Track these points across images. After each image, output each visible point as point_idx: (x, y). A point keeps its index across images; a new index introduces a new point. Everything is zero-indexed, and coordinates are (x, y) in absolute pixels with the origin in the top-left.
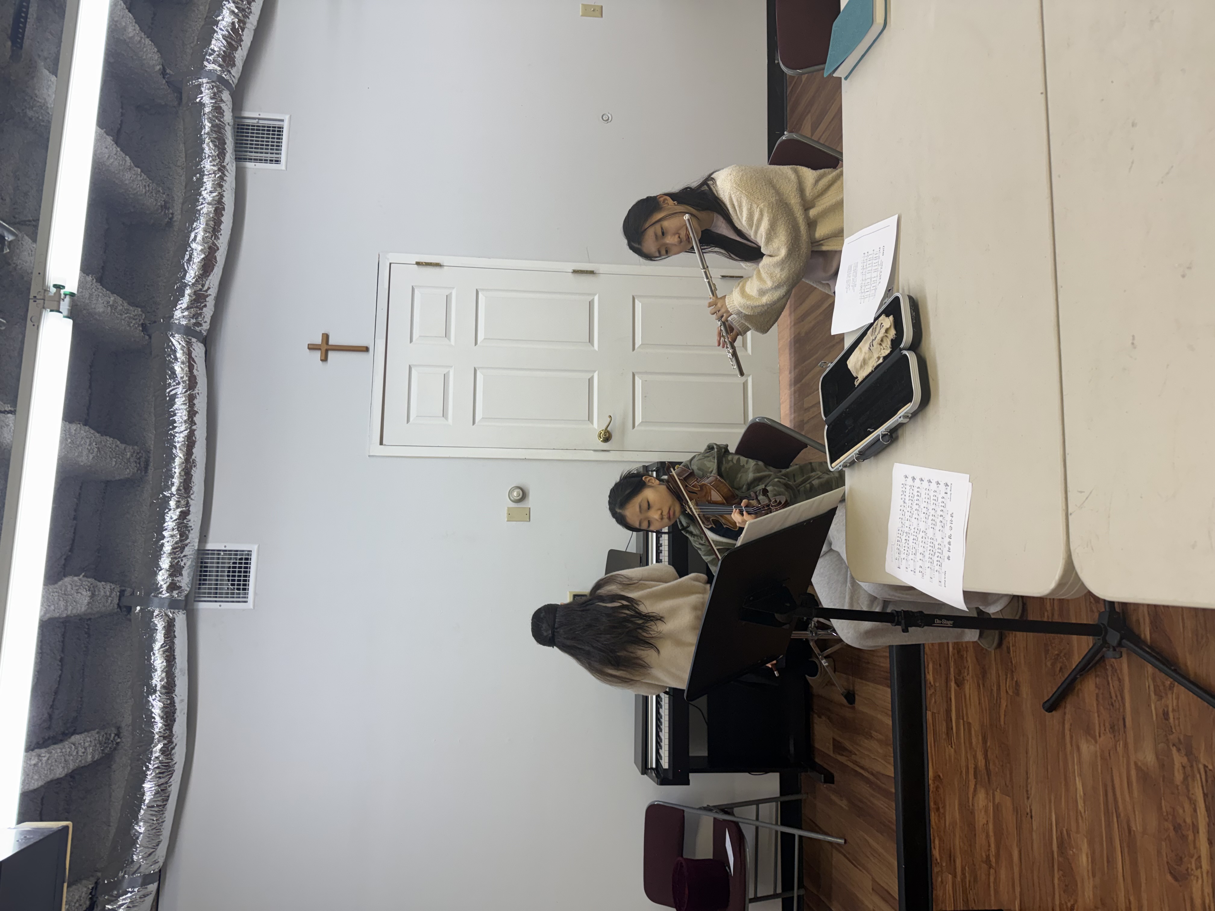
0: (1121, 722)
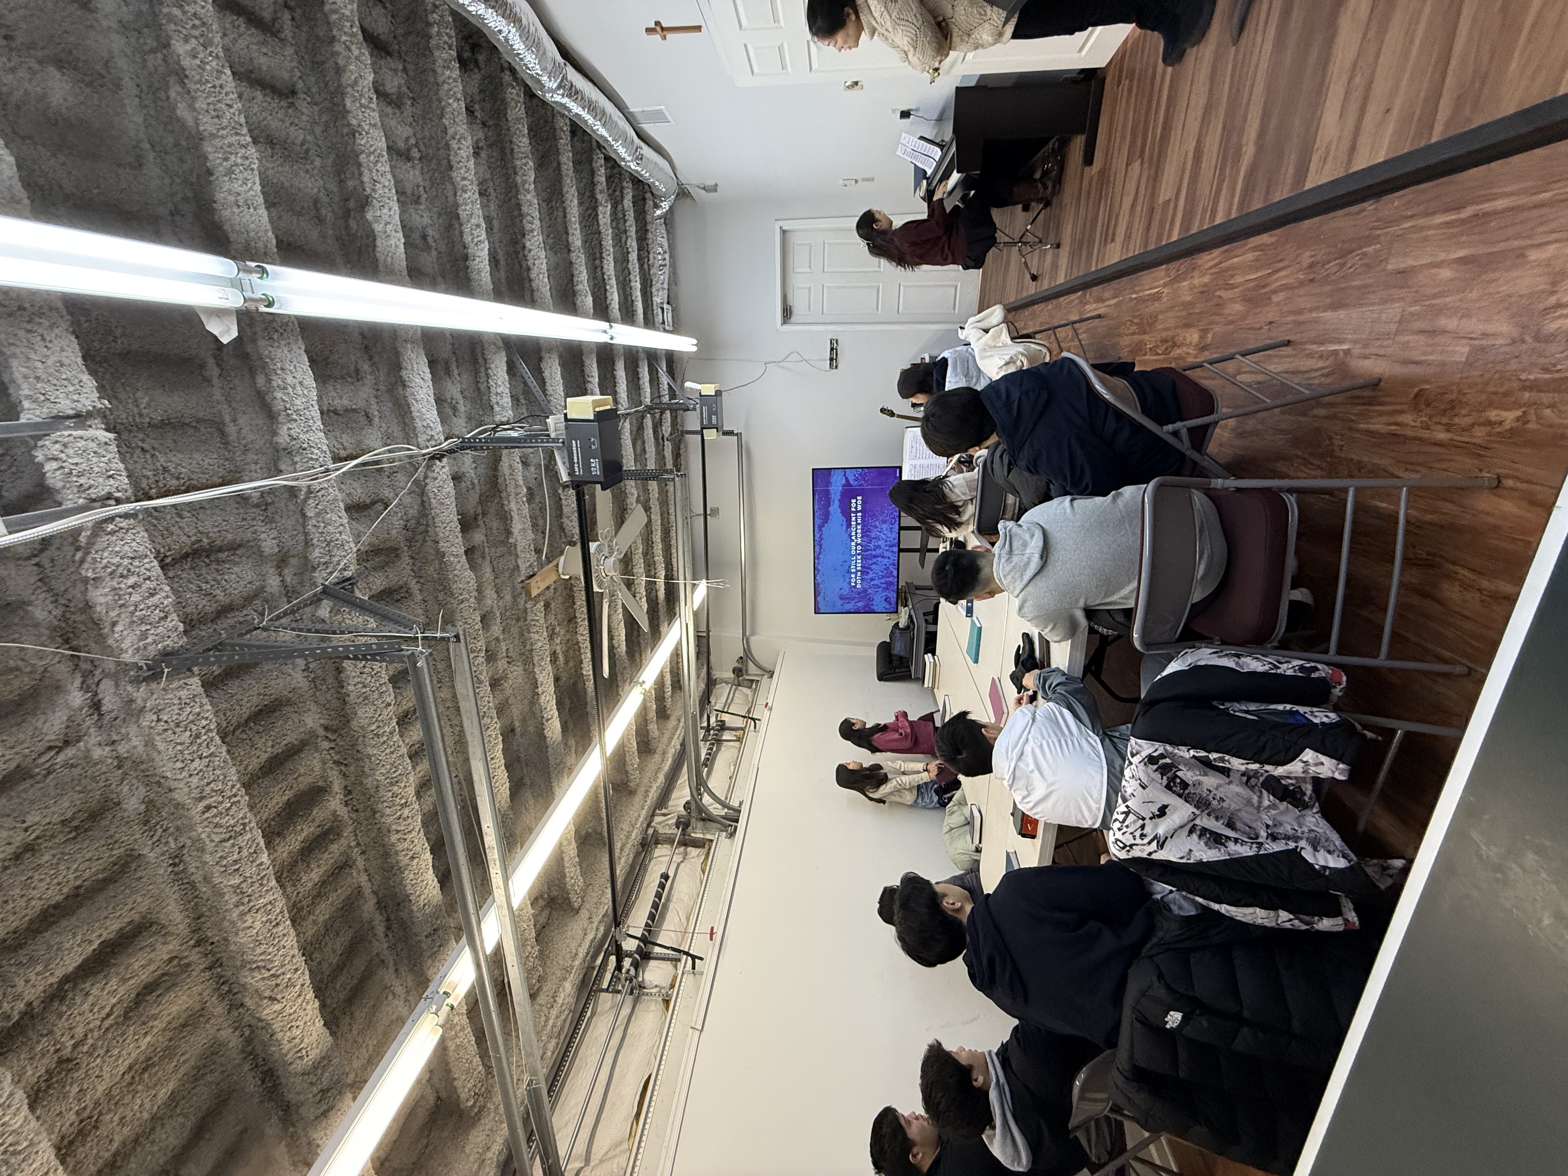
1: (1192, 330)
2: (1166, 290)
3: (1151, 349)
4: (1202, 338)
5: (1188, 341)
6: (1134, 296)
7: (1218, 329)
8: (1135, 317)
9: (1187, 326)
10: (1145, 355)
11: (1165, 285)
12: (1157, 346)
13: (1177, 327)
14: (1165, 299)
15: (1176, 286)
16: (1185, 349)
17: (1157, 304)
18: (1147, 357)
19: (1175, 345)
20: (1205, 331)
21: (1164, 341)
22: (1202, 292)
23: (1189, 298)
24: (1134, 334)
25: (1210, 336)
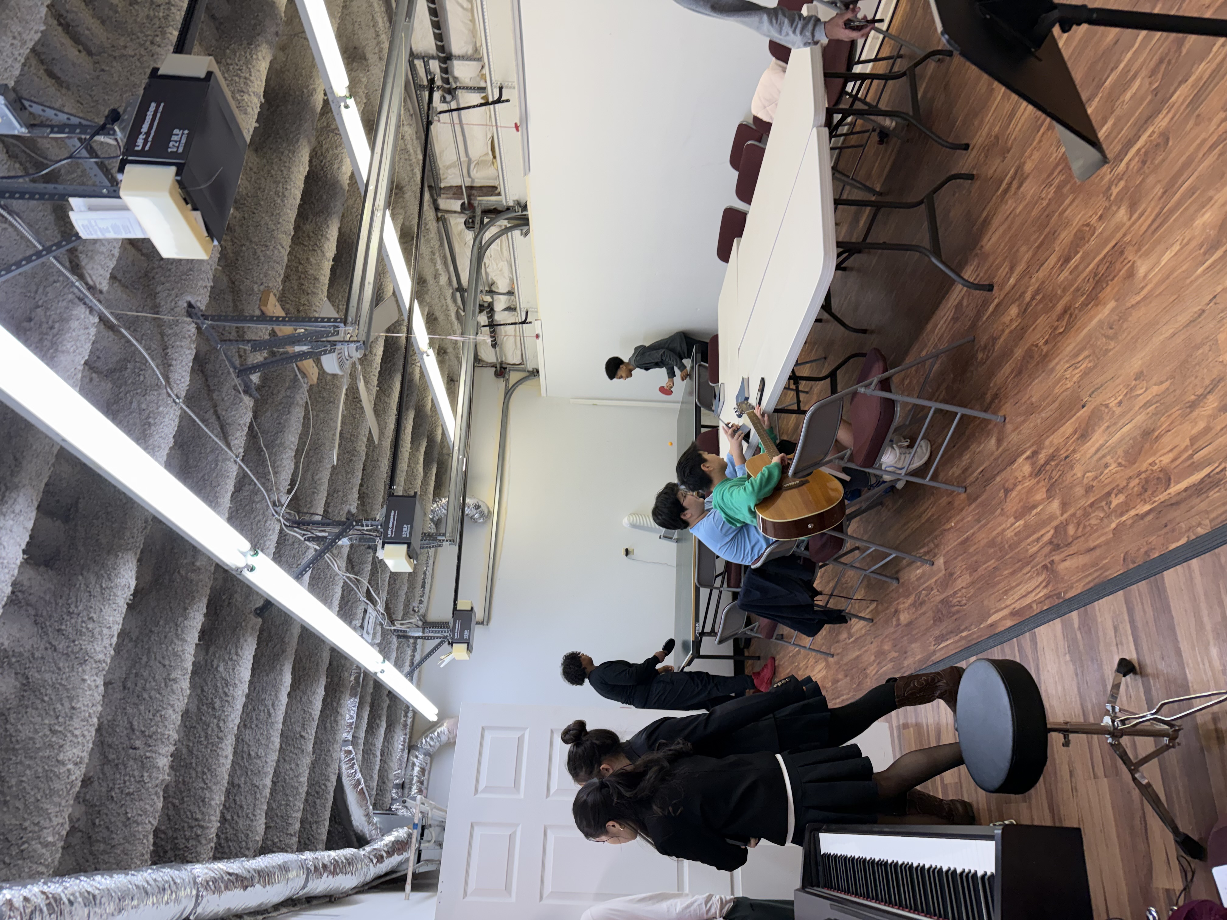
0: (1116, 248)
1: (905, 622)
2: (932, 648)
3: (932, 589)
4: (898, 619)
5: (906, 612)
6: (964, 634)
7: (892, 630)
8: (958, 612)
9: (910, 624)
10: (936, 581)
11: (934, 652)
12: (926, 596)
13: (916, 619)
14: (931, 639)
15: (925, 654)
16: (906, 605)
17: (937, 633)
18: (933, 580)
19: (913, 604)
20: (898, 625)
21: (921, 604)
22: (906, 653)
23: (913, 645)
24: (955, 593)
25: (894, 623)
